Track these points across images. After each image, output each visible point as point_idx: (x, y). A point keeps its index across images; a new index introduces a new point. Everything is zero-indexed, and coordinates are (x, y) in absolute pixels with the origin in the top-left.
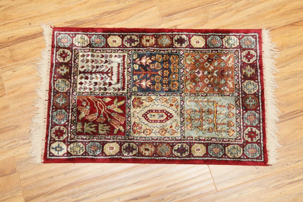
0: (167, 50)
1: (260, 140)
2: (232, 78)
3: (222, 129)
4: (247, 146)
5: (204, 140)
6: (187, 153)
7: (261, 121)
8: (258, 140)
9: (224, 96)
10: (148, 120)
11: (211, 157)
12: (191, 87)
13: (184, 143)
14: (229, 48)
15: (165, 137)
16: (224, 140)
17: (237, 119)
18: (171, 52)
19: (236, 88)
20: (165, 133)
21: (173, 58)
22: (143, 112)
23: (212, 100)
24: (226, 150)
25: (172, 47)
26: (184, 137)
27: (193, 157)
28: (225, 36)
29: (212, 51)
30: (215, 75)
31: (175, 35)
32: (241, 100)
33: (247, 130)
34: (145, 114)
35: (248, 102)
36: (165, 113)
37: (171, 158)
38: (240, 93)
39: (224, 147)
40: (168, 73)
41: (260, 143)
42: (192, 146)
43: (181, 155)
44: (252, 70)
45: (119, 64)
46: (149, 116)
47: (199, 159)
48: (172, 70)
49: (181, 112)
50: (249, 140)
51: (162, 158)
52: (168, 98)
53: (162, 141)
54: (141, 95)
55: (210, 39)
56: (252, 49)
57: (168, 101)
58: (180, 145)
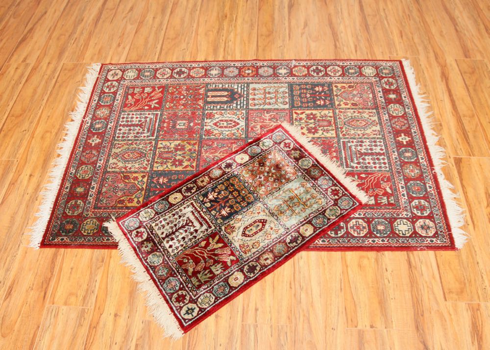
0: (223, 178)
1: (343, 192)
2: (288, 166)
3: (311, 203)
4: (339, 202)
5: (305, 220)
6: (300, 239)
7: (333, 179)
8: (342, 193)
9: (293, 180)
10: (249, 236)
11: (320, 228)
12: (263, 191)
13: (291, 233)
14: (269, 149)
15: (273, 240)
16: (319, 210)
17: (315, 190)
18: (228, 177)
19: (296, 170)
20: (270, 237)
21: (233, 180)
22: (240, 233)
23: (286, 189)
24: (327, 216)
25: (226, 174)
26: (288, 229)
27: (307, 238)
28: (259, 143)
29: (258, 158)
30: (274, 171)
31: (221, 164)
32: (307, 175)
33: (329, 192)
34: (243, 233)
35: (312, 174)
36: (259, 222)
37: (291, 251)
38: (302, 171)
39: (324, 214)
40: (237, 193)
41: (345, 194)
42: (299, 231)
43: (297, 243)
44: (297, 152)
45: (192, 212)
46: (247, 232)
47: (313, 236)
48: (239, 189)
49: (270, 213)
50: (336, 197)
51: (283, 257)
52: (252, 209)
53: (273, 244)
54: (229, 222)
55: (249, 151)
56: (285, 140)
57: (254, 212)
58: (289, 236)
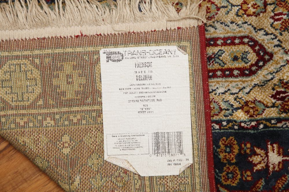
10: (254, 44)
22: (271, 67)
34: (265, 62)
46: (252, 57)
54: (279, 120)
